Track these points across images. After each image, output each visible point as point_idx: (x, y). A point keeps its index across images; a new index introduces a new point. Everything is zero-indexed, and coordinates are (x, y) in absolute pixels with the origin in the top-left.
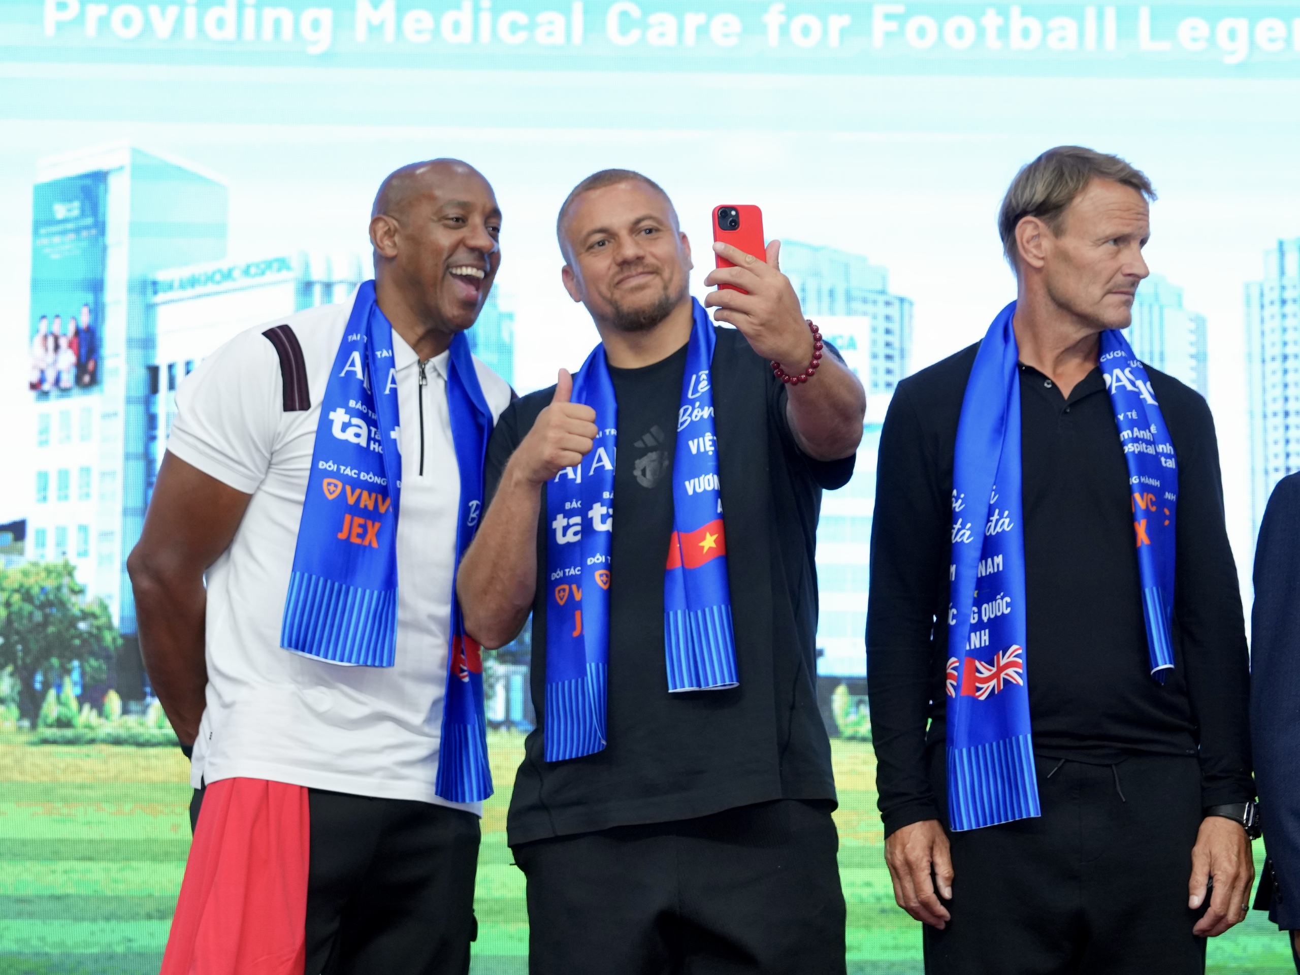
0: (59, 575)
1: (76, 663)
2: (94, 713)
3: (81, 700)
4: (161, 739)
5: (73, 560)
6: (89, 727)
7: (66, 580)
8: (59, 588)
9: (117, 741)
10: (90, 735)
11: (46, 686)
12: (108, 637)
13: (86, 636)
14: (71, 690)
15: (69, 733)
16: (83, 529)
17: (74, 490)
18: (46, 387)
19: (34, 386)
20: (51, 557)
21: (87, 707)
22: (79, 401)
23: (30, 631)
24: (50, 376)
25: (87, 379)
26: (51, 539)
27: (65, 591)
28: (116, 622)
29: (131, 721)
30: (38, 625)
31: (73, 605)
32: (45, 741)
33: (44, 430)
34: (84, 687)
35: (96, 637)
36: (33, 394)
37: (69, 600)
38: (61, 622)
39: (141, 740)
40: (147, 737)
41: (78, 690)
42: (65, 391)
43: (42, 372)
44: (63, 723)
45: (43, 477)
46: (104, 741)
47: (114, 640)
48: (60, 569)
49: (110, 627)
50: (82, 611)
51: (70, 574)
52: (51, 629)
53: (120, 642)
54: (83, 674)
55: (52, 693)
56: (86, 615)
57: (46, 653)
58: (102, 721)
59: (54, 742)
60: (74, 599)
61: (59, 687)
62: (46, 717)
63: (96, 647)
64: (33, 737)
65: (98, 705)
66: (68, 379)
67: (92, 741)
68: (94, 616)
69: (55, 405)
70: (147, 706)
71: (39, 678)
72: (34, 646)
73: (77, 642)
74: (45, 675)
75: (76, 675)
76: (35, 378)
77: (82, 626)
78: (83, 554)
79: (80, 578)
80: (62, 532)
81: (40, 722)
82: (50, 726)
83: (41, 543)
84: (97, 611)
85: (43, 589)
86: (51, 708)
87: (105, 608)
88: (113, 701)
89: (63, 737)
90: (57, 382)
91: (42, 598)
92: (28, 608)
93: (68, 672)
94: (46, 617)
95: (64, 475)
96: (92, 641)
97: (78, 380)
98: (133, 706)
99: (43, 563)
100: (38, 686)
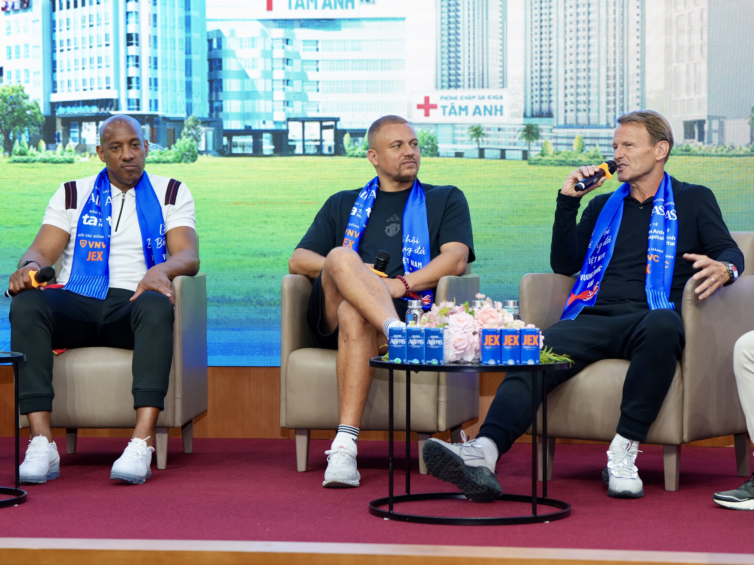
0: (18, 91)
1: (26, 128)
2: (35, 149)
3: (29, 144)
4: (63, 160)
5: (23, 84)
6: (32, 155)
7: (21, 93)
8: (18, 96)
9: (45, 161)
10: (33, 158)
11: (14, 138)
12: (39, 117)
13: (29, 116)
14: (25, 138)
15: (25, 158)
16: (27, 71)
17: (22, 54)
18: (8, 9)
19: (3, 9)
20: (14, 84)
21: (31, 147)
22: (22, 15)
23: (7, 115)
24: (10, 5)
25: (25, 5)
26: (13, 75)
27: (20, 97)
28: (42, 111)
29: (50, 152)
30: (10, 112)
31: (24, 103)
32: (15, 161)
33: (9, 28)
34: (30, 138)
35: (34, 116)
36: (3, 12)
37: (22, 101)
38: (19, 111)
39: (55, 160)
40: (57, 159)
41: (28, 140)
42: (17, 11)
43: (7, 3)
44: (22, 154)
45: (9, 48)
46: (39, 161)
47: (42, 118)
48: (18, 88)
49: (40, 113)
50: (27, 106)
51: (22, 90)
52: (16, 114)
53: (44, 119)
54: (29, 133)
55: (17, 141)
56: (30, 108)
57: (14, 124)
58: (38, 152)
59: (19, 162)
60: (24, 101)
61: (20, 139)
62: (15, 151)
63: (34, 121)
64: (10, 159)
65: (36, 146)
66: (17, 6)
67: (34, 161)
68: (33, 108)
69: (12, 16)
70: (57, 146)
71: (11, 135)
72: (9, 122)
73: (26, 119)
74: (14, 133)
75: (26, 133)
76: (3, 5)
77: (28, 112)
78: (28, 81)
79: (26, 92)
80: (18, 72)
81: (12, 153)
82: (17, 155)
83: (10, 77)
84: (34, 106)
85: (11, 97)
86: (17, 147)
87: (37, 104)
88: (42, 144)
89: (22, 159)
90: (13, 7)
91: (11, 100)
92: (6, 105)
93: (23, 132)
94: (13, 109)
95: (18, 47)
96: (32, 119)
97: (22, 6)
98: (51, 146)
99: (11, 86)
100: (11, 138)
